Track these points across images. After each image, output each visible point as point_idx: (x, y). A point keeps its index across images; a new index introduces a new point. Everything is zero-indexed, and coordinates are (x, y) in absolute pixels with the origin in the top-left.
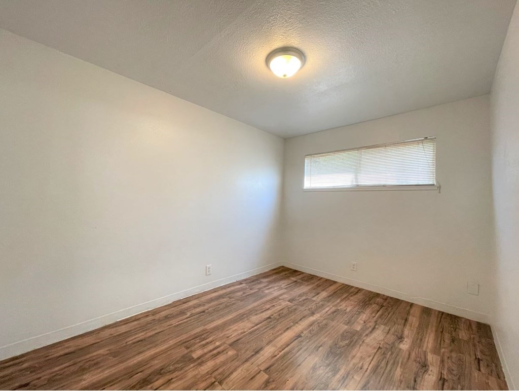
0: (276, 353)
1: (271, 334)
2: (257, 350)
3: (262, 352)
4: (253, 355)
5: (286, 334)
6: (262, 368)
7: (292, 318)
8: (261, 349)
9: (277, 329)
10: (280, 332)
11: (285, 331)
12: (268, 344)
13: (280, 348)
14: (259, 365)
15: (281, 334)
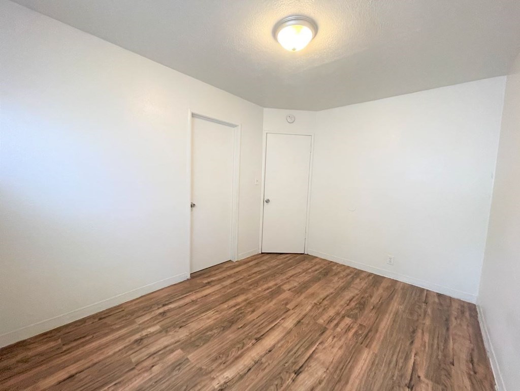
0: (282, 321)
1: (290, 341)
2: (300, 324)
3: (295, 322)
4: (302, 319)
5: (273, 343)
6: (291, 312)
7: (261, 374)
8: (296, 325)
9: (283, 350)
10: (279, 345)
11: (274, 346)
12: (291, 330)
13: (279, 326)
14: (294, 313)
15: (278, 342)
